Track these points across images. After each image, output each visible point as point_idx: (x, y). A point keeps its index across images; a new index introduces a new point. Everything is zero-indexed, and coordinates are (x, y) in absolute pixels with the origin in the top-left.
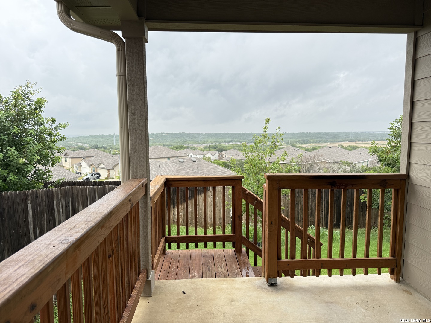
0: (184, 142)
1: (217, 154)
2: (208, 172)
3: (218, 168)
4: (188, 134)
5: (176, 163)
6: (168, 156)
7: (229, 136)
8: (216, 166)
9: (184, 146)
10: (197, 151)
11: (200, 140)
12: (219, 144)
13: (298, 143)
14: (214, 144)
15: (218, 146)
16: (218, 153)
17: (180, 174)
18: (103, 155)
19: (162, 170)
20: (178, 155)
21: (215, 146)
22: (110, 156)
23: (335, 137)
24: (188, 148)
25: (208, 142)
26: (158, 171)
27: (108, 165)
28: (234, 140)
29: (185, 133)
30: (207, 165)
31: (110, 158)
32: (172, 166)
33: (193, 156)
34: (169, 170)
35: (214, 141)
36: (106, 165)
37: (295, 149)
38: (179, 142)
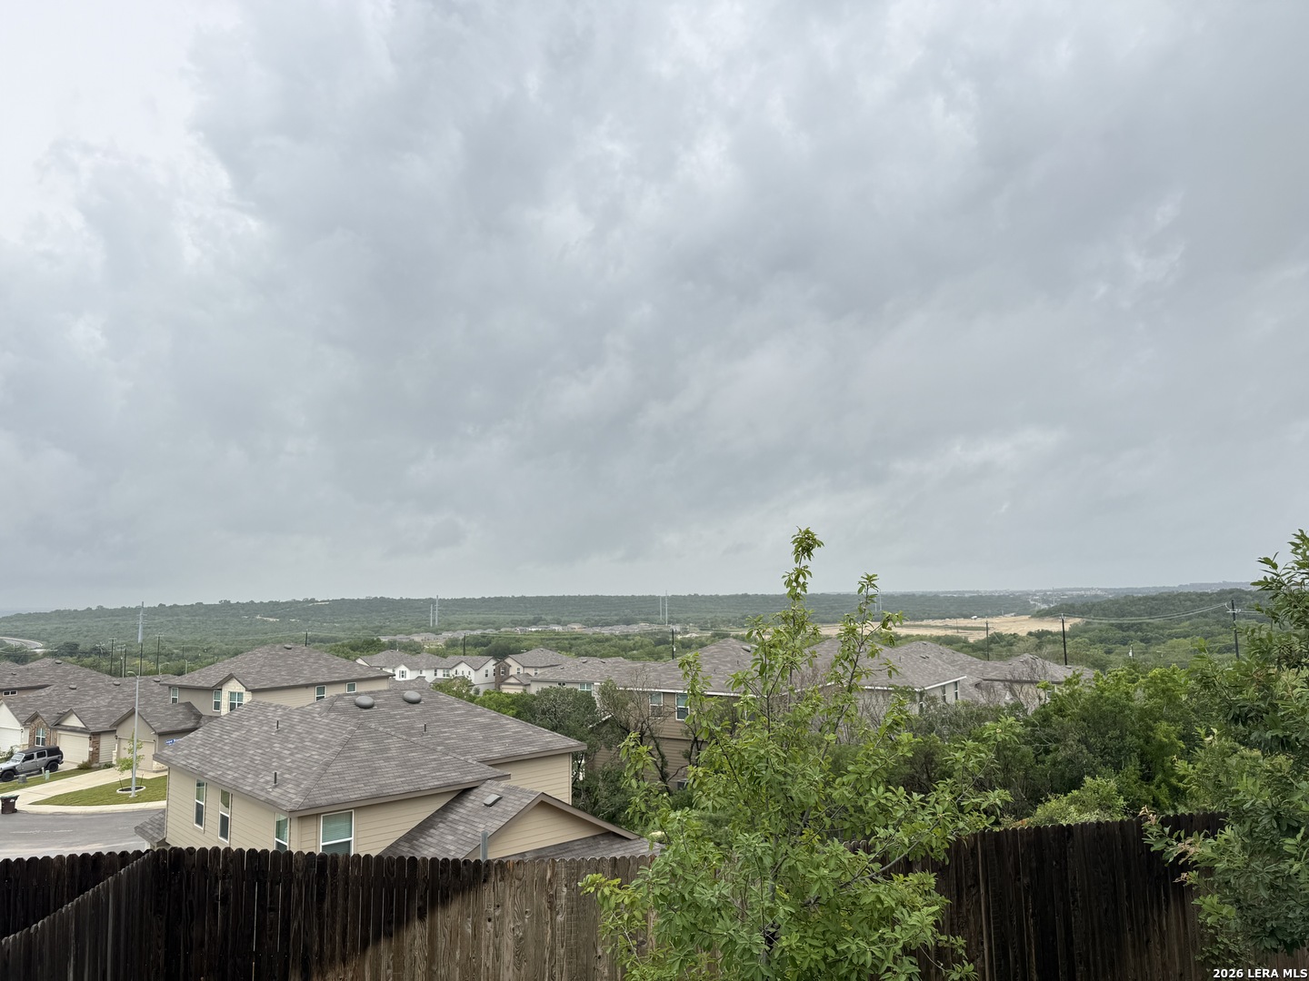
0: (381, 627)
1: (491, 665)
2: (464, 740)
3: (502, 726)
4: (393, 601)
5: (344, 712)
6: (320, 680)
7: (528, 605)
8: (493, 718)
9: (378, 640)
10: (422, 658)
11: (434, 621)
12: (495, 632)
13: (733, 625)
14: (478, 632)
15: (493, 638)
16: (493, 662)
17: (355, 757)
18: (84, 679)
19: (286, 740)
20: (354, 676)
21: (483, 637)
22: (109, 685)
23: (833, 608)
24: (392, 646)
25: (459, 627)
26: (271, 747)
27: (95, 719)
28: (543, 617)
29: (386, 597)
30: (462, 714)
31: (108, 692)
32: (327, 724)
33: (411, 675)
34: (314, 741)
35: (480, 623)
36: (88, 717)
37: (744, 647)
38: (364, 628)
